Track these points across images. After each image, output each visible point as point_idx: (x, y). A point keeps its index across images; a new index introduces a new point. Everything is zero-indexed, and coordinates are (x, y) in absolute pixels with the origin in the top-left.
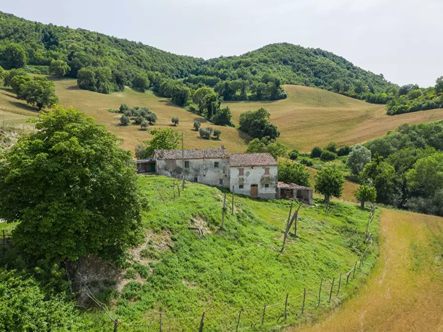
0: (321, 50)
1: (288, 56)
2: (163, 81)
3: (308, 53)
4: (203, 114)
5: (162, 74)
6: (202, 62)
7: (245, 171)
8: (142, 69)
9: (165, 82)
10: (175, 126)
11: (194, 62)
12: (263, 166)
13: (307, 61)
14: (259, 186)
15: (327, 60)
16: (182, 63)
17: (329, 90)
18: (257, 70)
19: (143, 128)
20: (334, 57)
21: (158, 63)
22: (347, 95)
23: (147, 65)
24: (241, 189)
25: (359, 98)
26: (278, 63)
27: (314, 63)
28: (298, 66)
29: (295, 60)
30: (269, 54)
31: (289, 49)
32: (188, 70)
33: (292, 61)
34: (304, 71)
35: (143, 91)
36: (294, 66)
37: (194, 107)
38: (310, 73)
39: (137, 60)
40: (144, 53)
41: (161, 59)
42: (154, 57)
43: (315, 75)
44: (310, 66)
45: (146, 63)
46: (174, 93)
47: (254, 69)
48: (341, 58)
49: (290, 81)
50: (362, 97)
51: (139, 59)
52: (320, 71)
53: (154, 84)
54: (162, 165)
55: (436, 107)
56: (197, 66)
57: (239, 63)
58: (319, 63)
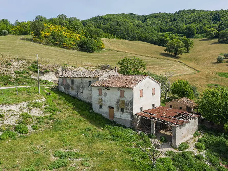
7: (103, 92)
12: (119, 88)
14: (115, 109)
24: (101, 110)
54: (61, 82)
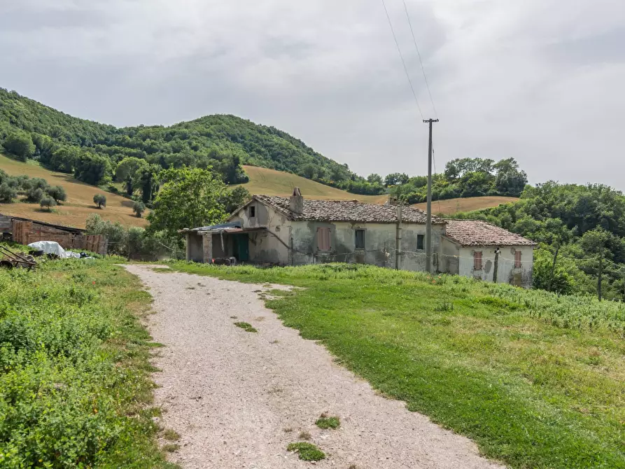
0: (275, 129)
1: (236, 131)
2: (57, 148)
3: (260, 130)
4: (133, 197)
5: (54, 139)
6: (112, 130)
7: (484, 260)
8: (20, 130)
9: (62, 149)
10: (99, 208)
11: (101, 128)
12: (513, 248)
13: (262, 140)
15: (284, 142)
16: (83, 128)
17: (300, 175)
18: (199, 144)
19: (45, 207)
20: (291, 139)
21: (45, 124)
22: (323, 183)
23: (27, 125)
25: (338, 187)
26: (225, 139)
27: (270, 143)
28: (251, 145)
29: (247, 137)
30: (212, 127)
31: (237, 122)
32: (92, 140)
33: (242, 137)
34: (259, 152)
35: (23, 160)
36: (245, 145)
37: (115, 187)
38: (266, 155)
39: (9, 115)
40: (21, 107)
41: (50, 119)
42: (39, 115)
43: (274, 158)
44: (266, 146)
45: (26, 122)
46: (82, 163)
47: (194, 143)
48: (299, 141)
49: (247, 161)
50: (341, 185)
51: (13, 114)
52: (279, 154)
53: (42, 151)
54: (302, 240)
55: (457, 196)
56: (105, 135)
57: (173, 134)
58: (276, 144)
